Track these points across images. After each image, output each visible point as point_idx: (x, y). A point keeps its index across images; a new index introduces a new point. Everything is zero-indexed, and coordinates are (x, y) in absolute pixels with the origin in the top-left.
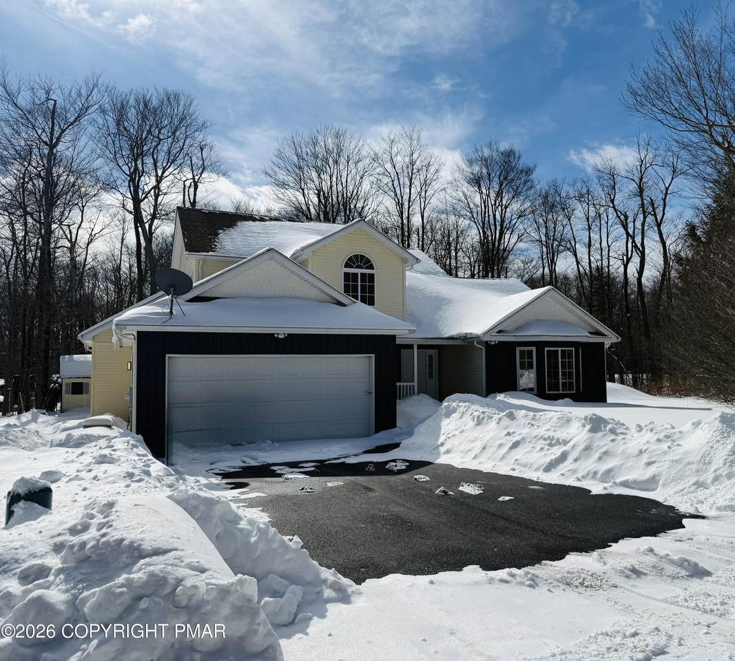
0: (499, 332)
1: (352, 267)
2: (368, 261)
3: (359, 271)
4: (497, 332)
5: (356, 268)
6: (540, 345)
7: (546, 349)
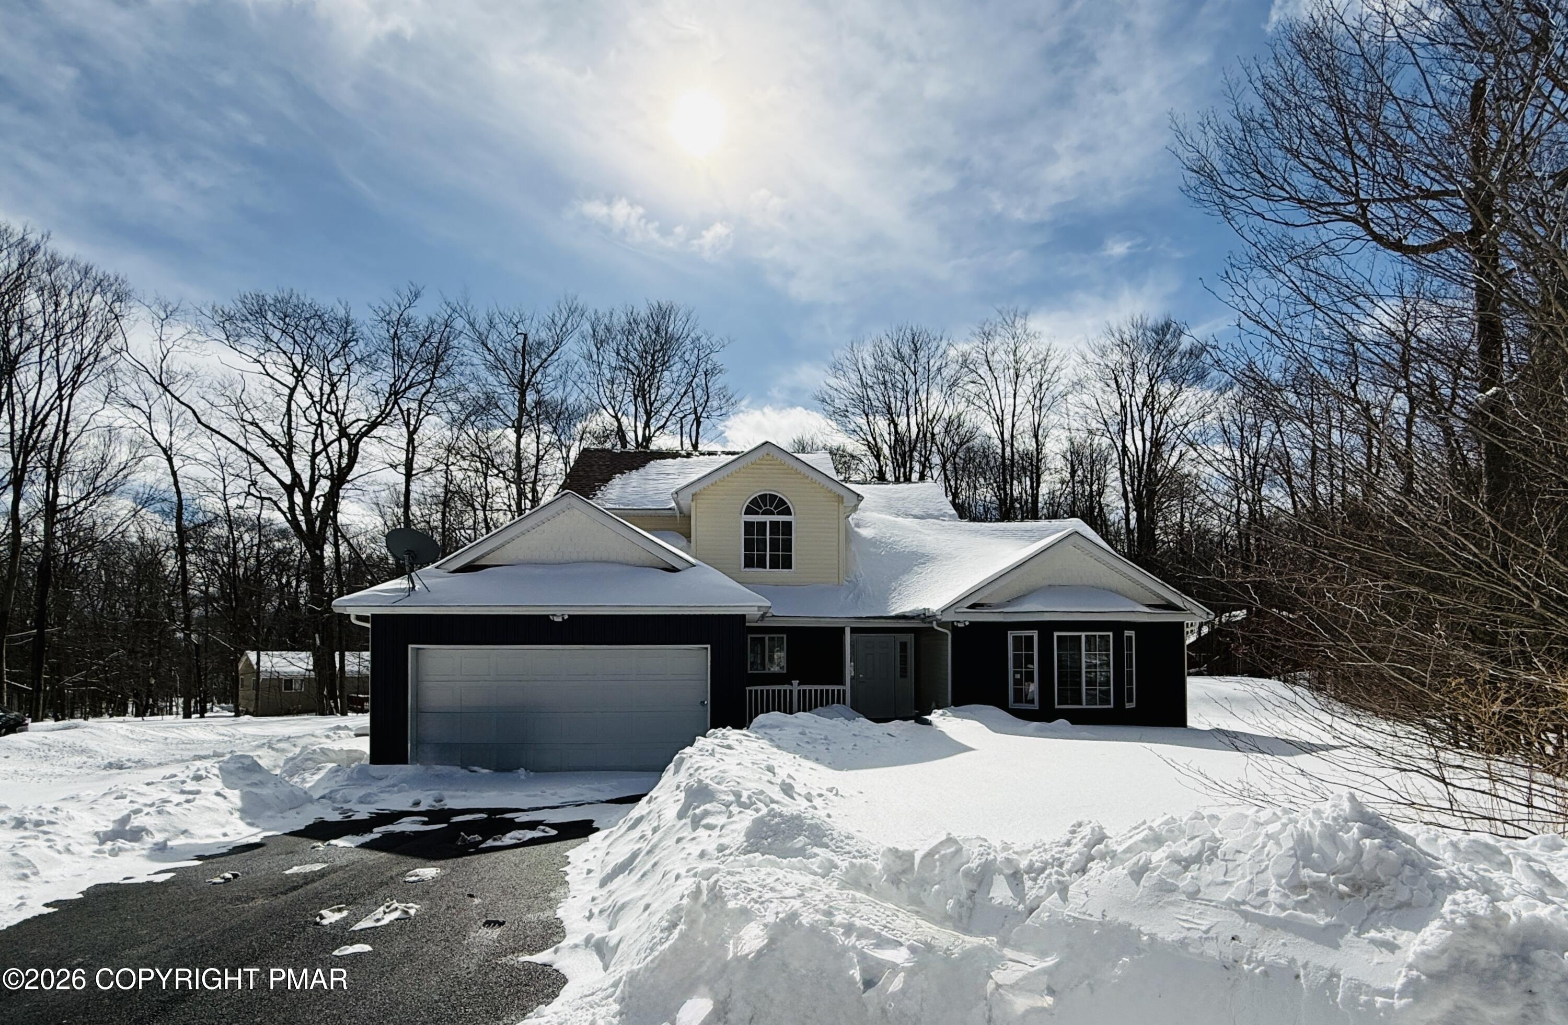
0: (973, 606)
1: (757, 513)
2: (782, 502)
3: (768, 519)
4: (968, 608)
5: (763, 513)
6: (1046, 628)
7: (1056, 634)
